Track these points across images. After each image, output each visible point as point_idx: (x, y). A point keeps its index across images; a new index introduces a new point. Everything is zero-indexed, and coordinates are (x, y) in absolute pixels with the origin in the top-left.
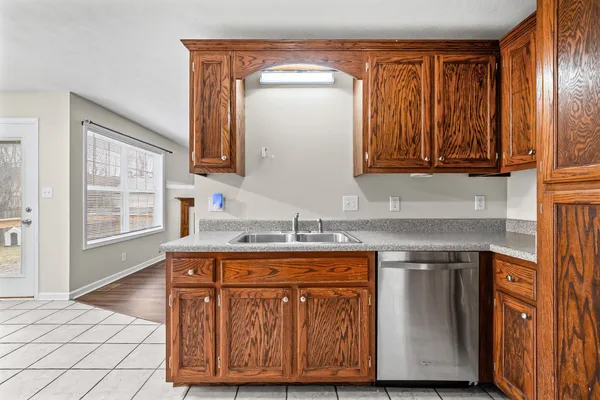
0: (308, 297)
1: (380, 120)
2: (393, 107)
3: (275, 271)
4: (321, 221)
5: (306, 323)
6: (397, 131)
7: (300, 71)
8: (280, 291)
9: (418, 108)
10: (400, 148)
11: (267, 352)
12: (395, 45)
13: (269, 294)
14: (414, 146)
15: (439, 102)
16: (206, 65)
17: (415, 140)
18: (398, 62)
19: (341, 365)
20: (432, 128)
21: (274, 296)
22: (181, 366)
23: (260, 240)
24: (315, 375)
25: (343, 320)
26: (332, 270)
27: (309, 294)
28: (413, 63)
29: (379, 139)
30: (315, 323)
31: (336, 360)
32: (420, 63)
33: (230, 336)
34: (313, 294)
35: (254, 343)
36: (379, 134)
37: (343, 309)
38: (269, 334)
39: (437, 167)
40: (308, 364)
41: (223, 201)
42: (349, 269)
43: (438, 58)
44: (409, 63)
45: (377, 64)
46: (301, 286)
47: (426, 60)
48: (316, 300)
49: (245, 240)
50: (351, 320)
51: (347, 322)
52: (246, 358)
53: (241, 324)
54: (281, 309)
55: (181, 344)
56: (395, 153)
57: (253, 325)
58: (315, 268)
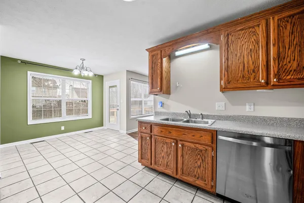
0: (183, 145)
1: (230, 62)
2: (239, 55)
3: (170, 132)
4: (201, 114)
5: (182, 156)
6: (241, 67)
7: (193, 46)
8: (172, 140)
9: (257, 52)
10: (243, 77)
11: (167, 163)
12: (239, 21)
13: (168, 141)
14: (253, 74)
15: (274, 45)
16: (153, 56)
17: (255, 71)
18: (242, 30)
19: (198, 179)
20: (268, 62)
21: (170, 142)
22: (142, 159)
23: (173, 120)
24: (185, 178)
25: (199, 159)
26: (193, 136)
27: (183, 144)
28: (253, 27)
29: (229, 73)
30: (186, 157)
31: (195, 176)
32: (258, 26)
33: (155, 153)
34: (185, 145)
35: (163, 158)
36: (230, 70)
37: (199, 154)
38: (168, 156)
39: (273, 85)
40: (183, 173)
41: (162, 105)
42: (202, 136)
43: (273, 18)
44: (250, 28)
45: (228, 35)
46: (181, 140)
47: (263, 23)
48: (186, 147)
49: (167, 120)
50: (203, 160)
51: (201, 161)
52: (160, 162)
53: (159, 150)
54: (172, 147)
55: (142, 151)
56: (240, 80)
57: (163, 151)
58: (186, 134)
